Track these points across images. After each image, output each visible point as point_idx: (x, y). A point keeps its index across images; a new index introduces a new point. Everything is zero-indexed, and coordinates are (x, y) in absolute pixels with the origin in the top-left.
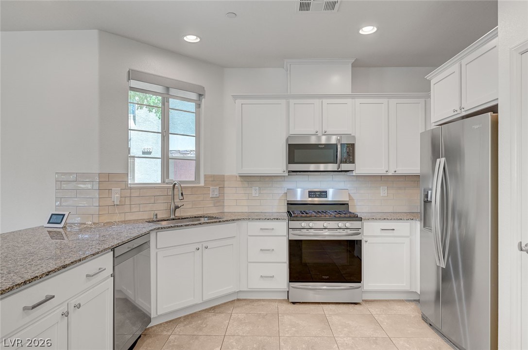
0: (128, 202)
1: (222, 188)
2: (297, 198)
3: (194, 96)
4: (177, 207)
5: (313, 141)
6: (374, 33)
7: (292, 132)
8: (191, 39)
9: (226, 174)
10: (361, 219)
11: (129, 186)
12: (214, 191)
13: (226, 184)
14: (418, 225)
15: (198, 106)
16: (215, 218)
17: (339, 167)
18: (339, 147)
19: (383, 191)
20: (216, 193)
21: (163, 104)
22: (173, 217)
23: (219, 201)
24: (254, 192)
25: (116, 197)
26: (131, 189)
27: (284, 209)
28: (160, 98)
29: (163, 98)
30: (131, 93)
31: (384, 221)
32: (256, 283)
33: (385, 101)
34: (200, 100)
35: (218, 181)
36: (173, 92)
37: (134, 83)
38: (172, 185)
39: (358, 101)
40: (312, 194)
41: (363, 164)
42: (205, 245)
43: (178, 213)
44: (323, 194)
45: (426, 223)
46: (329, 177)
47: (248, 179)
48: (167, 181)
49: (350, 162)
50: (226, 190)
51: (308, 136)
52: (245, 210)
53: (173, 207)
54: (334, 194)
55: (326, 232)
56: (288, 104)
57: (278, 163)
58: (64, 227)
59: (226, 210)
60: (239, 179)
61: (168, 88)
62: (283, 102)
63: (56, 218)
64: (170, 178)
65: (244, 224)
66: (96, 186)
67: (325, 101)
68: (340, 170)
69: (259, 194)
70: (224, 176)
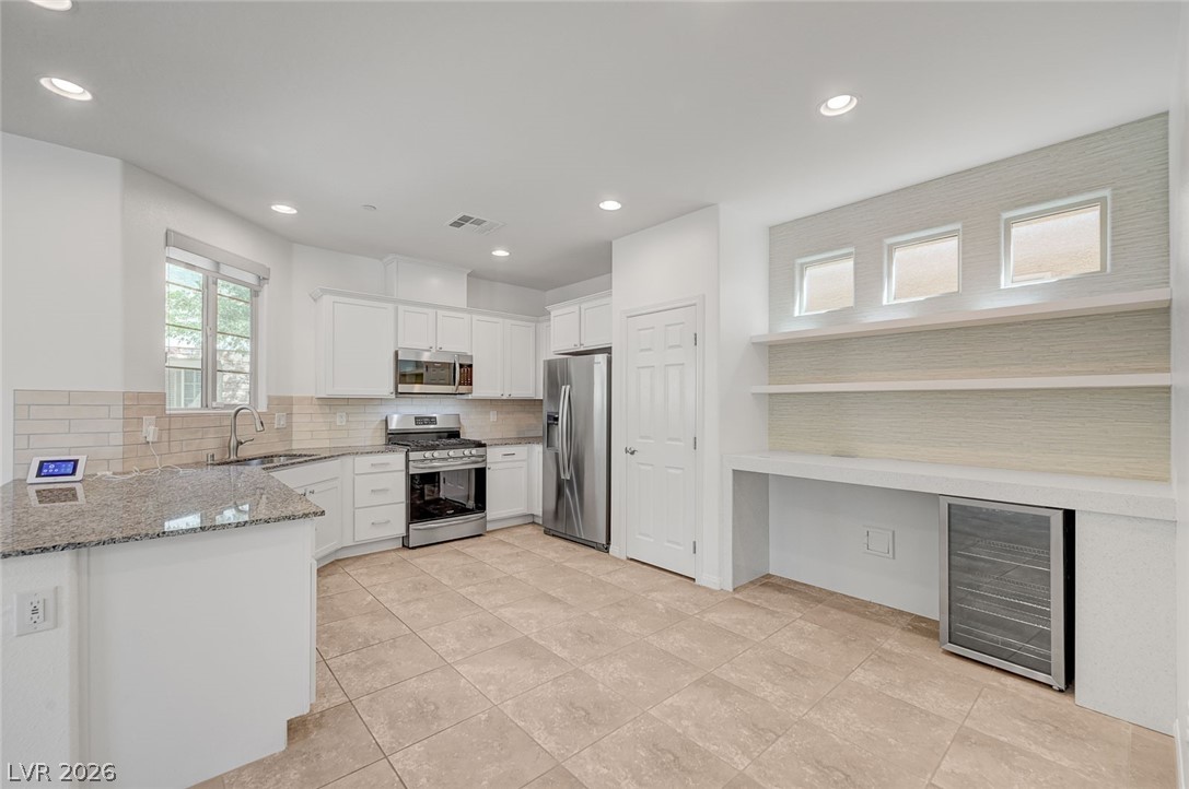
1: (290, 415)
3: (252, 279)
4: (239, 444)
5: (425, 357)
6: (507, 257)
7: (401, 346)
8: (283, 209)
9: (295, 394)
10: (484, 445)
11: (167, 412)
12: (279, 419)
13: (295, 409)
14: (538, 449)
16: (300, 456)
17: (457, 389)
18: (457, 366)
19: (493, 416)
20: (283, 422)
21: (208, 286)
22: (233, 458)
23: (286, 433)
24: (340, 420)
25: (148, 430)
26: (170, 416)
27: (381, 440)
30: (169, 266)
31: (506, 446)
32: (365, 533)
33: (500, 320)
34: (259, 285)
35: (284, 404)
36: (224, 270)
37: (171, 252)
38: (234, 411)
39: (475, 317)
40: (419, 420)
41: (482, 387)
42: (310, 489)
43: (241, 453)
44: (432, 420)
45: (549, 443)
46: (436, 401)
47: (331, 403)
48: (214, 404)
49: (468, 384)
50: (296, 418)
51: (419, 352)
52: (326, 444)
53: (233, 442)
55: (451, 462)
56: (396, 310)
57: (384, 384)
58: (82, 480)
59: (295, 447)
61: (218, 264)
62: (391, 306)
64: (218, 401)
65: (348, 460)
67: (440, 312)
68: (457, 392)
69: (347, 421)
70: (292, 397)
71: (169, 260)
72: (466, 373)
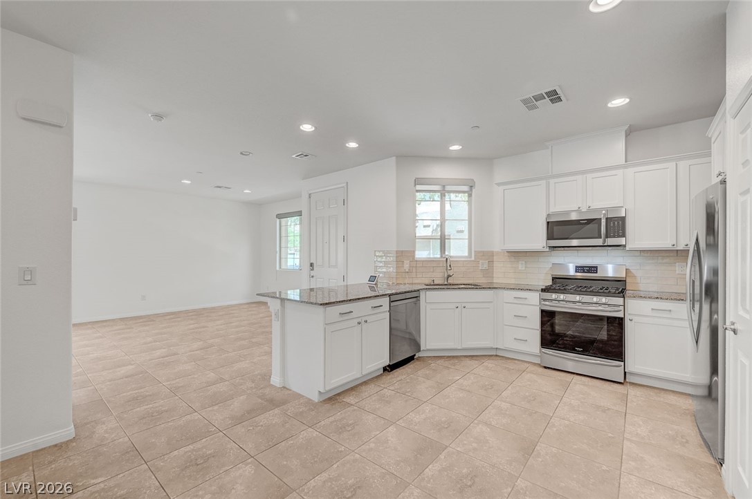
0: (414, 270)
1: (491, 262)
2: (569, 272)
3: (466, 188)
4: (449, 276)
5: (574, 217)
6: (627, 104)
7: (552, 210)
8: (456, 147)
9: (494, 250)
10: (622, 296)
11: (415, 259)
12: (483, 264)
13: (495, 259)
15: (470, 196)
17: (604, 241)
18: (603, 221)
19: (680, 269)
20: (486, 266)
21: (441, 198)
22: (446, 283)
23: (488, 272)
24: (521, 266)
25: (406, 266)
26: (417, 261)
28: (439, 194)
29: (441, 194)
30: (418, 194)
31: (657, 300)
34: (471, 190)
35: (487, 256)
36: (448, 188)
37: (419, 187)
38: (446, 259)
40: (579, 269)
42: (464, 305)
43: (450, 281)
44: (593, 269)
47: (516, 255)
48: (444, 256)
49: (619, 236)
50: (496, 264)
51: (568, 213)
52: (513, 281)
53: (446, 276)
54: (615, 270)
55: (579, 306)
56: (548, 185)
57: (539, 240)
58: (375, 284)
59: (494, 281)
60: (506, 254)
61: (444, 186)
62: (543, 182)
63: (372, 278)
64: (445, 254)
66: (395, 258)
67: (589, 176)
68: (606, 244)
69: (525, 267)
70: (492, 252)
71: (418, 191)
72: (617, 226)
